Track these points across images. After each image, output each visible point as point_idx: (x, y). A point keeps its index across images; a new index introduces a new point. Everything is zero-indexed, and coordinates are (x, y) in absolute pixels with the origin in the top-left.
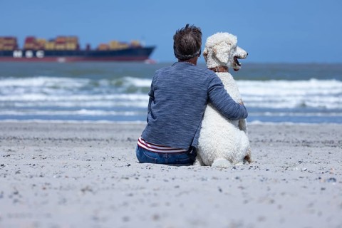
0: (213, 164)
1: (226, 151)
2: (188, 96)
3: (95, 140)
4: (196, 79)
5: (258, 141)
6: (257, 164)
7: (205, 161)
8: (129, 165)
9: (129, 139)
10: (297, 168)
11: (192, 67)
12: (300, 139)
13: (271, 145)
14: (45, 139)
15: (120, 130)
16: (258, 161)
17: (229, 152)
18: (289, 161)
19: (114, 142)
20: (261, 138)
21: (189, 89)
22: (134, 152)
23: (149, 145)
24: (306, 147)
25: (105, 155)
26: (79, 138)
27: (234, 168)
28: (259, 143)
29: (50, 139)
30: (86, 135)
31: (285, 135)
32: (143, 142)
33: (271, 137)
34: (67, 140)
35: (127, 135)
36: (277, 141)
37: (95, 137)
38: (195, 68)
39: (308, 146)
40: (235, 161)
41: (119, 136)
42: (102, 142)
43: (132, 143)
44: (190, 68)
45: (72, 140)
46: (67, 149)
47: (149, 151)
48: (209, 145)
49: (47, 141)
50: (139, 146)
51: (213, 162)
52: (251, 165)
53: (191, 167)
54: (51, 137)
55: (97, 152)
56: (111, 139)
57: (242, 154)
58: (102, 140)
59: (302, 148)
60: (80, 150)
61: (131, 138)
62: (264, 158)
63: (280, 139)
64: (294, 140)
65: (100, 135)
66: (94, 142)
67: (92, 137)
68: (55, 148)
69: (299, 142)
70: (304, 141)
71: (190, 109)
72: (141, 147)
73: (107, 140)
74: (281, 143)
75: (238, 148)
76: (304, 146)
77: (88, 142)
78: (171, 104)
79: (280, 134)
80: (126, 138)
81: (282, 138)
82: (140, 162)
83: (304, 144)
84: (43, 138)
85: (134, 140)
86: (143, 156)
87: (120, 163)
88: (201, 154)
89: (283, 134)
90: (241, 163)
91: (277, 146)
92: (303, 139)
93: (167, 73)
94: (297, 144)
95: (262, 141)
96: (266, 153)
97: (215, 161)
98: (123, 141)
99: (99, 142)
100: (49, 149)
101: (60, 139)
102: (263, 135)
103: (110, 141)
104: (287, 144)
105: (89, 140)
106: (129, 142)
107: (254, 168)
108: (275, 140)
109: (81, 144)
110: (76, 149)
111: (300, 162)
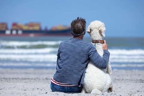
0: (92, 92)
1: (99, 85)
2: (77, 57)
3: (28, 79)
5: (116, 80)
6: (115, 93)
7: (87, 91)
8: (47, 93)
9: (47, 79)
10: (136, 95)
12: (139, 78)
13: (123, 82)
15: (42, 74)
16: (116, 91)
17: (100, 86)
18: (132, 91)
19: (38, 80)
20: (117, 78)
22: (49, 86)
23: (57, 82)
24: (142, 83)
25: (33, 87)
26: (20, 78)
27: (103, 94)
28: (116, 81)
30: (23, 76)
31: (131, 76)
32: (54, 80)
33: (123, 78)
34: (13, 79)
35: (45, 76)
36: (126, 80)
38: (82, 41)
39: (143, 82)
40: (103, 91)
41: (41, 77)
42: (32, 80)
43: (48, 81)
45: (16, 79)
46: (13, 84)
47: (57, 85)
48: (90, 82)
49: (3, 79)
50: (52, 83)
51: (91, 91)
52: (112, 93)
53: (80, 94)
54: (5, 77)
55: (29, 85)
56: (37, 78)
57: (107, 87)
58: (32, 79)
59: (140, 83)
60: (20, 84)
61: (48, 78)
62: (119, 89)
64: (135, 79)
65: (31, 76)
67: (27, 77)
68: (7, 83)
69: (137, 80)
70: (140, 80)
72: (53, 83)
73: (35, 79)
74: (128, 81)
75: (106, 84)
76: (140, 82)
77: (25, 80)
79: (128, 76)
80: (45, 78)
81: (128, 78)
83: (140, 81)
85: (49, 79)
86: (54, 88)
88: (85, 87)
89: (129, 76)
90: (107, 92)
91: (126, 82)
92: (140, 78)
94: (136, 81)
95: (118, 80)
96: (120, 86)
98: (43, 79)
99: (30, 80)
100: (4, 84)
101: (10, 79)
102: (118, 76)
103: (36, 80)
104: (131, 81)
105: (25, 79)
106: (46, 80)
107: (113, 94)
108: (125, 79)
109: (21, 81)
110: (18, 84)
111: (138, 91)
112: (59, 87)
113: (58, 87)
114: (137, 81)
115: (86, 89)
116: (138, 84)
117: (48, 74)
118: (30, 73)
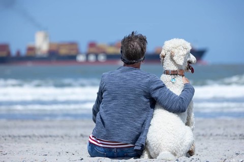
0: (158, 157)
1: (170, 145)
3: (51, 136)
4: (139, 81)
5: (199, 135)
6: (198, 157)
8: (82, 159)
9: (82, 135)
10: (234, 160)
11: (136, 71)
12: (238, 132)
13: (211, 138)
14: (6, 136)
15: (74, 127)
16: (199, 154)
17: (172, 146)
18: (227, 153)
19: (67, 138)
20: (202, 132)
21: (132, 90)
22: (86, 147)
23: (99, 141)
24: (243, 140)
25: (60, 150)
26: (36, 134)
27: (177, 160)
28: (199, 137)
29: (10, 136)
30: (43, 132)
31: (224, 129)
33: (211, 132)
34: (25, 136)
35: (80, 131)
36: (217, 135)
37: (51, 134)
38: (139, 71)
40: (178, 155)
41: (73, 133)
42: (58, 139)
43: (85, 139)
44: (134, 72)
45: (30, 137)
46: (25, 145)
49: (8, 138)
50: (90, 143)
51: (158, 155)
52: (191, 157)
53: (138, 160)
54: (11, 134)
55: (52, 147)
56: (66, 135)
58: (57, 136)
59: (239, 141)
60: (37, 146)
61: (84, 134)
62: (204, 150)
63: (219, 133)
64: (232, 134)
65: (55, 132)
66: (50, 138)
67: (48, 134)
68: (14, 144)
69: (236, 136)
70: (240, 135)
71: (133, 107)
72: (92, 143)
73: (62, 137)
74: (220, 137)
76: (241, 139)
78: (116, 103)
79: (219, 128)
80: (79, 134)
81: (221, 132)
82: (92, 157)
83: (241, 137)
84: (4, 135)
85: (87, 136)
87: (74, 158)
89: (222, 129)
91: (217, 140)
92: (240, 133)
93: (112, 76)
94: (234, 137)
95: (203, 135)
96: (206, 146)
97: (160, 154)
98: (76, 137)
99: (54, 138)
100: (9, 146)
101: (19, 136)
102: (203, 129)
104: (225, 137)
105: (46, 136)
106: (82, 138)
107: (195, 160)
108: (215, 134)
109: (38, 140)
110: (33, 145)
111: (237, 154)
112: (103, 149)
113: (100, 149)
114: (236, 138)
115: (150, 150)
116: (238, 141)
117: (84, 127)
118: (54, 127)
